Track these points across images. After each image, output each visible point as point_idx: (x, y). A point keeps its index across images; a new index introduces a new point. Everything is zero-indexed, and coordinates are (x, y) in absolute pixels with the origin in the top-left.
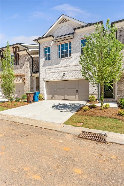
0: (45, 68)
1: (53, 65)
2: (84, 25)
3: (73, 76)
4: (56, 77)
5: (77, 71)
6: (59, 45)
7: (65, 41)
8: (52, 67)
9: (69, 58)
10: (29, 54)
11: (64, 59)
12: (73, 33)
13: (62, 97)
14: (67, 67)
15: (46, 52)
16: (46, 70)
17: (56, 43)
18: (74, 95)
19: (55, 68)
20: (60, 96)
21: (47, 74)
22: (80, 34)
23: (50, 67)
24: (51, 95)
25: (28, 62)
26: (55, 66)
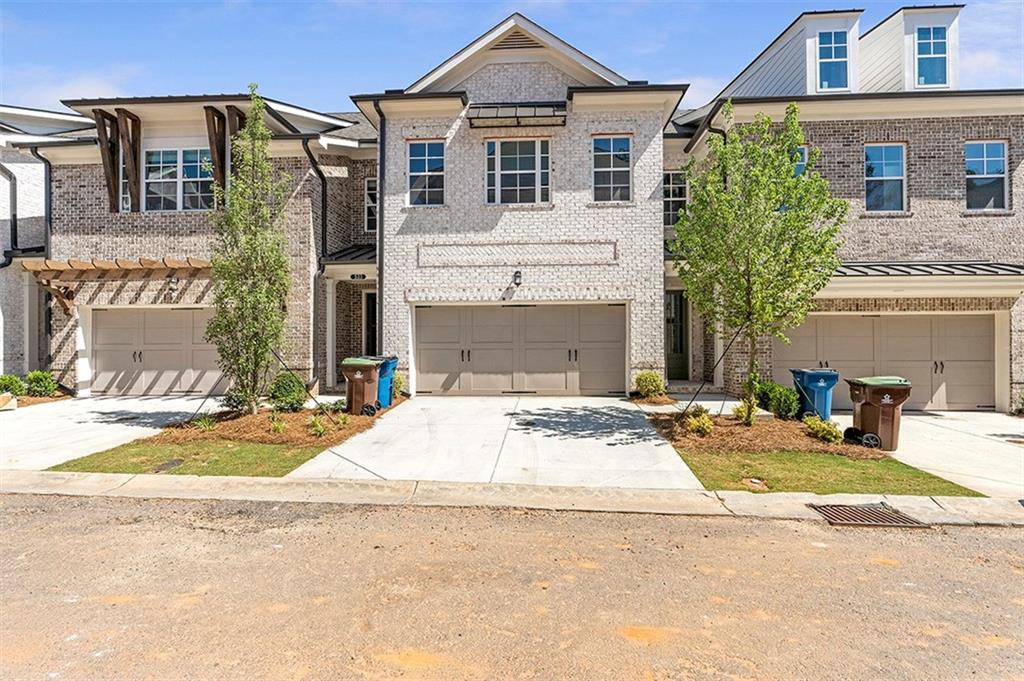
0: (410, 241)
1: (459, 232)
2: (615, 84)
3: (559, 290)
4: (476, 290)
5: (580, 269)
6: (491, 146)
7: (522, 132)
8: (453, 237)
9: (542, 209)
10: (314, 164)
11: (514, 209)
12: (561, 106)
13: (502, 381)
14: (529, 248)
15: (415, 166)
16: (422, 250)
17: (474, 130)
18: (561, 372)
19: (472, 245)
20: (492, 376)
21: (427, 271)
22: (594, 114)
23: (442, 238)
24: (441, 373)
25: (308, 201)
26: (472, 237)
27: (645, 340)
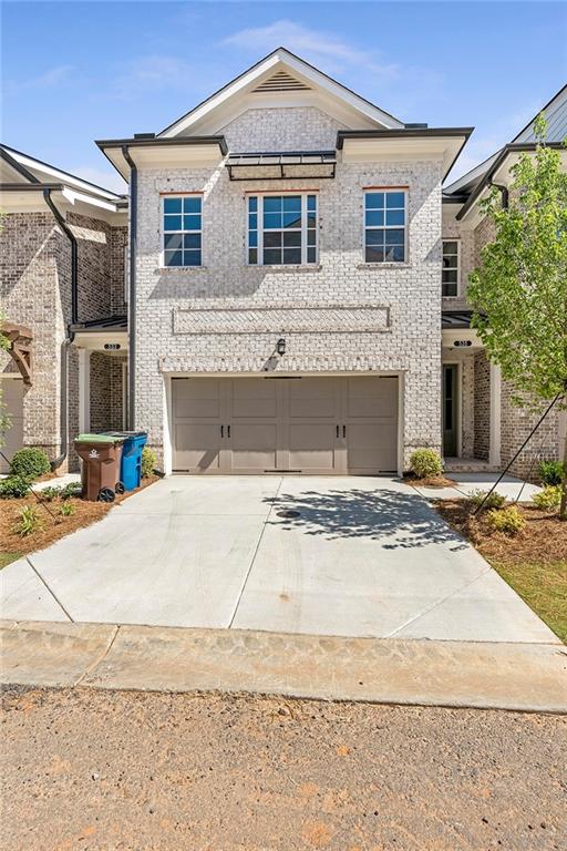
0: (164, 306)
1: (217, 296)
2: (389, 128)
3: (326, 360)
4: (235, 359)
5: (350, 337)
6: (253, 200)
7: (287, 185)
8: (212, 302)
9: (308, 271)
10: (60, 221)
11: (278, 271)
12: (332, 154)
13: (265, 459)
14: (294, 314)
15: (171, 223)
16: (177, 316)
17: (235, 183)
18: (327, 450)
19: (232, 310)
20: (254, 454)
21: (183, 338)
22: (366, 164)
23: (199, 303)
24: (198, 450)
25: (53, 261)
26: (231, 301)
27: (420, 416)
